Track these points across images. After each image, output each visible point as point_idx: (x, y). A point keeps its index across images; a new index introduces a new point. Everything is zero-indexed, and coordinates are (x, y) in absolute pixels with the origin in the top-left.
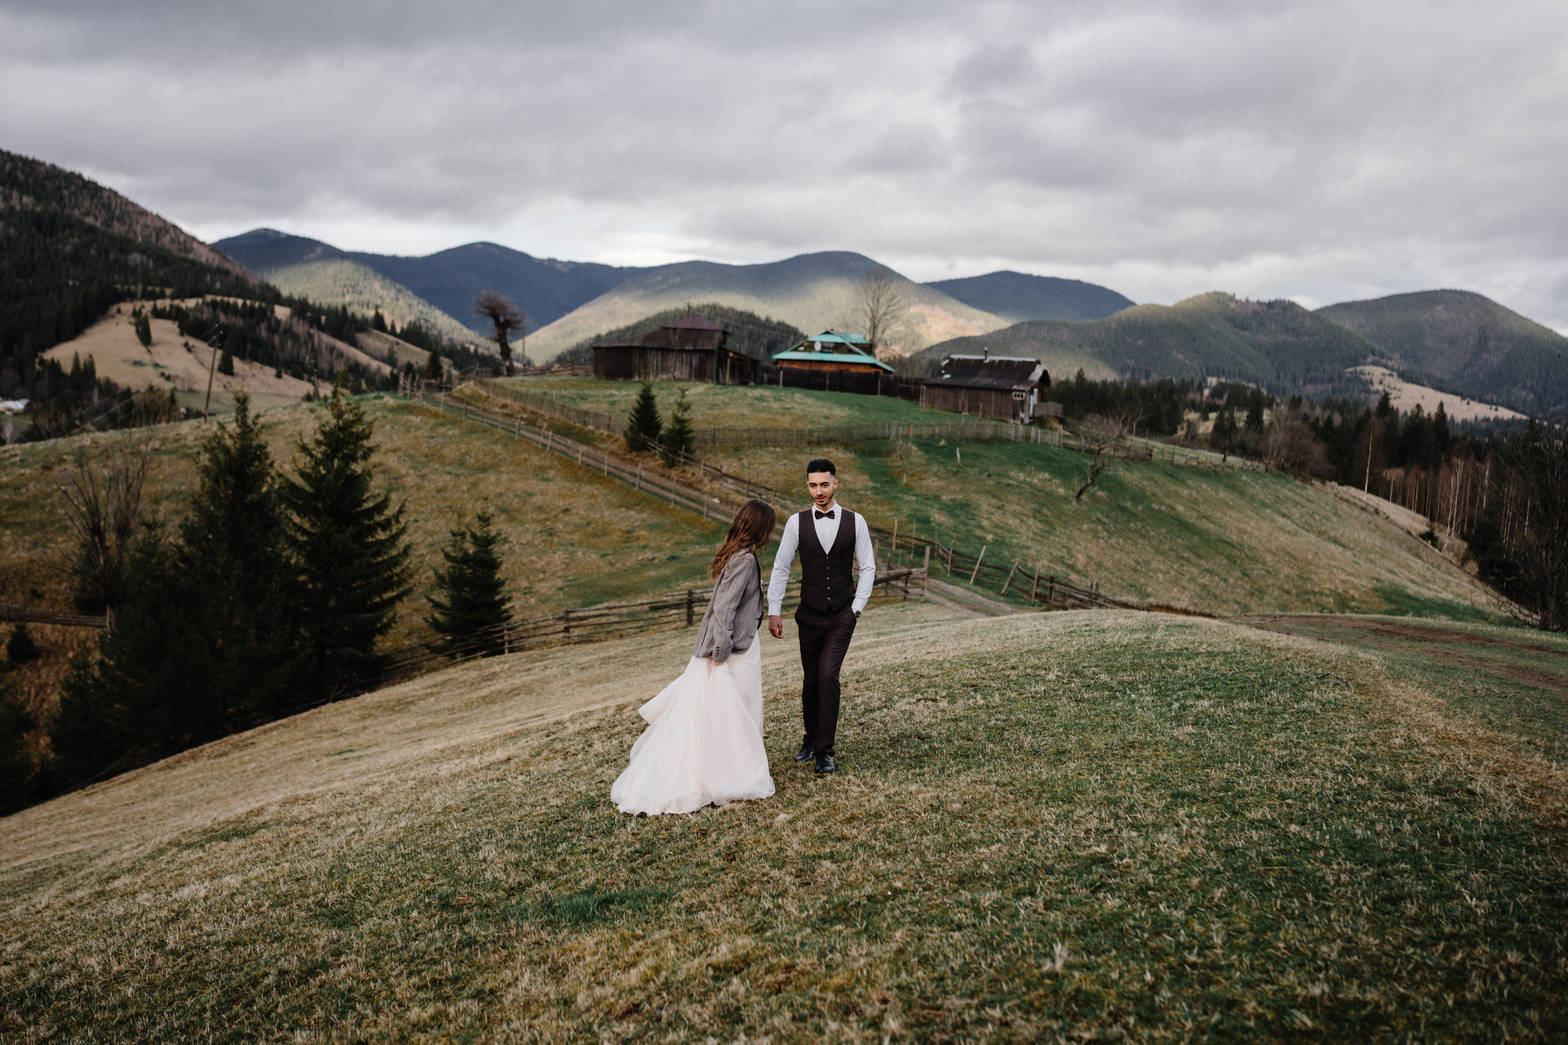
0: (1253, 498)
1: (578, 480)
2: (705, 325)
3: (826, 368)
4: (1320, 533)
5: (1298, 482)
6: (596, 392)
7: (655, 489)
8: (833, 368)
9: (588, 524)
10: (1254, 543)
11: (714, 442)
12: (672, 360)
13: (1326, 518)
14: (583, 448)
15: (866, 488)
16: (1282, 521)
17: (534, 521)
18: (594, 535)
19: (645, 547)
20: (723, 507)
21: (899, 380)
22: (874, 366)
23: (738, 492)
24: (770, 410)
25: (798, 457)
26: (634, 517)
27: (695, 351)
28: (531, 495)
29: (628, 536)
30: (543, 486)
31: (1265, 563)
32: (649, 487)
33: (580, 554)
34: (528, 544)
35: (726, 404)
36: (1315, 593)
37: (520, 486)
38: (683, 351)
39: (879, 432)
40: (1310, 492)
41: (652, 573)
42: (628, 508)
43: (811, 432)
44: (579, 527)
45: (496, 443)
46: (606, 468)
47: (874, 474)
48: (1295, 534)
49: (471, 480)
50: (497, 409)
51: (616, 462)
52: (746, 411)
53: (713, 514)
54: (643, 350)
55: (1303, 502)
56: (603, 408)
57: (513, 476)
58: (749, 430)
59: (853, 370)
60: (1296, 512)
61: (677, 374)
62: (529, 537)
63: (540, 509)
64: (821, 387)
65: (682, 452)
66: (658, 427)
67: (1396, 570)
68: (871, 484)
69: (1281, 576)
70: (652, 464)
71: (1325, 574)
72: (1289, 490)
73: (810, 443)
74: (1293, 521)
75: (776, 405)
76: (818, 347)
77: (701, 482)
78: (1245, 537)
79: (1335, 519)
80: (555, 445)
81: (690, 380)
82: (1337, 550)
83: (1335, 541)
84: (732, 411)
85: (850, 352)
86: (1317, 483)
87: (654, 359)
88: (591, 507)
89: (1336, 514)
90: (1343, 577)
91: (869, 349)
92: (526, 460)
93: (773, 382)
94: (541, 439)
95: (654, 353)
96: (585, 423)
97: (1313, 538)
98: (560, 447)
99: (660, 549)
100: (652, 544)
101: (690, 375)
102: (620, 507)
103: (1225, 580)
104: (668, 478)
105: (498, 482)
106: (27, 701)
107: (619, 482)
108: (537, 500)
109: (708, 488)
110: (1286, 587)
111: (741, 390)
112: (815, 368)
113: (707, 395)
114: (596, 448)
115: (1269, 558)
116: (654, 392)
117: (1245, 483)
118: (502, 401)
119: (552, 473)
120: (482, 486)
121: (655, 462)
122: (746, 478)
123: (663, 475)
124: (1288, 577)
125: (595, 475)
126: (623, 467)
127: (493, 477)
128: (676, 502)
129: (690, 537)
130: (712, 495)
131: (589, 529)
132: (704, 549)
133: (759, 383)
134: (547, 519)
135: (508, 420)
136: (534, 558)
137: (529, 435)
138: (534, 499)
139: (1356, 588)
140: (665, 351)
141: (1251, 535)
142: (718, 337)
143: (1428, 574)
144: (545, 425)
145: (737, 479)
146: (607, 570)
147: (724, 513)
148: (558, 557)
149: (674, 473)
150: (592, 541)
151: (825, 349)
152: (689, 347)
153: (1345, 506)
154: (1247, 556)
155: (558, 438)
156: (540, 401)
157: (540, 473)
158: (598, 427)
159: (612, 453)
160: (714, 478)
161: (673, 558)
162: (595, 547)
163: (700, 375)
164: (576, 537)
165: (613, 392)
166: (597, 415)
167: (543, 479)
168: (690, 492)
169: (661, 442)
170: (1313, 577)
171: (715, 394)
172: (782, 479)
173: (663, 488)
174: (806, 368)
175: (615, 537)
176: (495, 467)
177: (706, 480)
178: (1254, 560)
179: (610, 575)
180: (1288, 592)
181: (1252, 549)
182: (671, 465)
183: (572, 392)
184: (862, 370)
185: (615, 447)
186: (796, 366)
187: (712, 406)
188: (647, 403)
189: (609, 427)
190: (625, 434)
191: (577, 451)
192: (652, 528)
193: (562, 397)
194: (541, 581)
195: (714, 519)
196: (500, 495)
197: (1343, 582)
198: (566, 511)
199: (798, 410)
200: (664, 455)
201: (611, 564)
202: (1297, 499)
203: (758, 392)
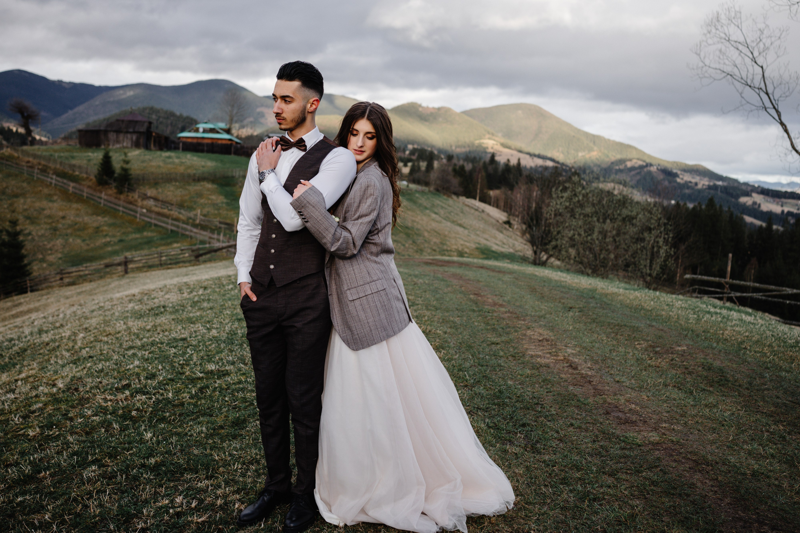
0: (421, 205)
1: (70, 201)
2: (139, 118)
3: (206, 141)
4: (453, 222)
5: (445, 197)
6: (80, 154)
7: (112, 205)
8: (209, 141)
9: (76, 224)
10: (419, 227)
11: (143, 180)
12: (121, 136)
13: (457, 214)
14: (72, 184)
15: (222, 203)
16: (434, 216)
17: (46, 223)
18: (79, 230)
19: (106, 235)
20: (149, 214)
21: (242, 147)
22: (230, 140)
23: (156, 206)
24: (173, 163)
25: (188, 187)
26: (101, 220)
27: (134, 132)
28: (43, 209)
29: (97, 230)
30: (50, 204)
31: (424, 237)
32: (109, 204)
33: (71, 240)
34: (43, 236)
35: (150, 160)
36: (447, 251)
37: (38, 205)
38: (127, 132)
39: (230, 174)
40: (450, 202)
41: (110, 249)
42: (98, 215)
43: (194, 175)
44: (70, 226)
45: (23, 182)
46: (85, 194)
47: (226, 196)
48: (440, 222)
49: (9, 202)
50: (24, 164)
51: (90, 191)
52: (161, 164)
53: (143, 218)
54: (106, 132)
55: (446, 206)
56: (84, 163)
57: (34, 200)
58: (162, 174)
59: (220, 142)
60: (442, 212)
61: (125, 144)
62: (43, 232)
63: (49, 217)
64: (202, 151)
65: (126, 186)
66: (113, 172)
67: (489, 239)
68: (225, 201)
69: (432, 243)
70: (110, 192)
71: (453, 241)
72: (441, 201)
73: (194, 180)
74: (440, 216)
75: (177, 161)
76: (201, 130)
77: (136, 201)
78: (415, 224)
79: (461, 215)
80: (57, 183)
81: (132, 147)
82: (460, 229)
83: (460, 225)
84: (154, 164)
85: (218, 132)
86: (454, 197)
87: (112, 136)
88: (77, 215)
89: (462, 212)
90: (462, 242)
91: (228, 131)
92: (41, 191)
93: (176, 148)
94: (49, 180)
95: (112, 133)
96: (74, 171)
97: (449, 224)
98: (60, 184)
99: (114, 236)
100: (110, 234)
101: (132, 145)
102: (93, 214)
103: (404, 245)
104: (119, 199)
105: (24, 203)
107: (92, 202)
108: (47, 212)
109: (140, 203)
110: (434, 248)
111: (159, 153)
112: (200, 141)
113: (140, 155)
114: (80, 184)
115: (426, 234)
116: (111, 154)
117: (417, 198)
118: (26, 159)
119: (55, 198)
120: (16, 205)
121: (112, 191)
122: (161, 198)
123: (116, 198)
124: (435, 243)
125: (79, 198)
126: (94, 194)
127: (22, 201)
128: (123, 212)
129: (130, 229)
130: (142, 207)
131: (76, 227)
132: (138, 236)
133: (169, 149)
134: (53, 222)
135: (30, 170)
136: (46, 243)
137: (42, 177)
138: (45, 212)
139: (468, 248)
140: (118, 132)
141: (418, 223)
142: (146, 125)
143: (505, 241)
144: (51, 172)
145: (156, 199)
146: (85, 248)
147: (148, 217)
148: (59, 242)
149: (122, 197)
150: (78, 233)
151: (205, 131)
152: (131, 130)
153: (467, 209)
154: (416, 233)
155: (58, 179)
156: (49, 159)
157: (49, 198)
158: (81, 173)
159: (89, 187)
160: (143, 199)
161: (121, 241)
162: (79, 236)
163: (137, 145)
164: (69, 231)
165: (90, 154)
166: (80, 167)
167: (51, 201)
168: (131, 206)
169: (115, 180)
170: (448, 243)
171: (145, 155)
172: (179, 199)
173: (116, 204)
174: (195, 141)
175: (90, 231)
176: (23, 195)
177: (139, 200)
178: (419, 235)
179: (87, 251)
180: (435, 250)
181: (418, 230)
182: (121, 192)
183: (66, 154)
184: (224, 142)
185: (90, 184)
186: (190, 140)
187: (143, 162)
188: (107, 160)
189: (87, 173)
190: (96, 177)
191: (69, 186)
192: (110, 225)
193: (61, 157)
194: (49, 255)
195: (143, 220)
196: (26, 210)
197: (462, 245)
198: (63, 218)
199: (188, 163)
200: (116, 187)
201: (88, 245)
202: (443, 205)
203: (168, 154)
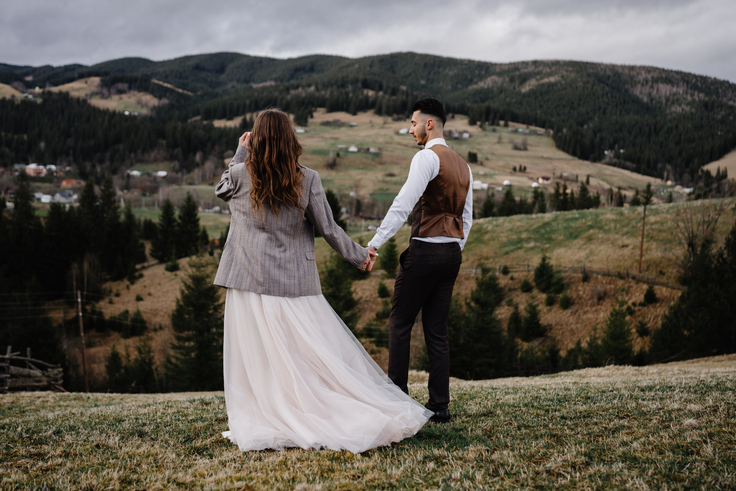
106: (649, 321)
